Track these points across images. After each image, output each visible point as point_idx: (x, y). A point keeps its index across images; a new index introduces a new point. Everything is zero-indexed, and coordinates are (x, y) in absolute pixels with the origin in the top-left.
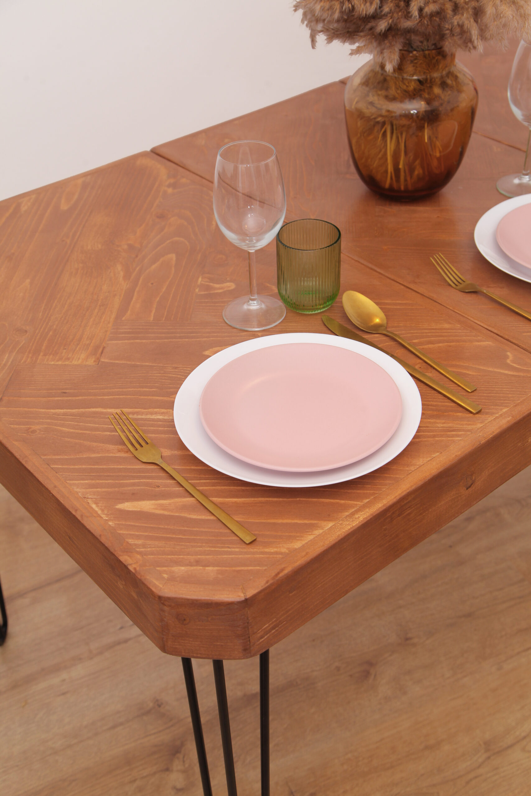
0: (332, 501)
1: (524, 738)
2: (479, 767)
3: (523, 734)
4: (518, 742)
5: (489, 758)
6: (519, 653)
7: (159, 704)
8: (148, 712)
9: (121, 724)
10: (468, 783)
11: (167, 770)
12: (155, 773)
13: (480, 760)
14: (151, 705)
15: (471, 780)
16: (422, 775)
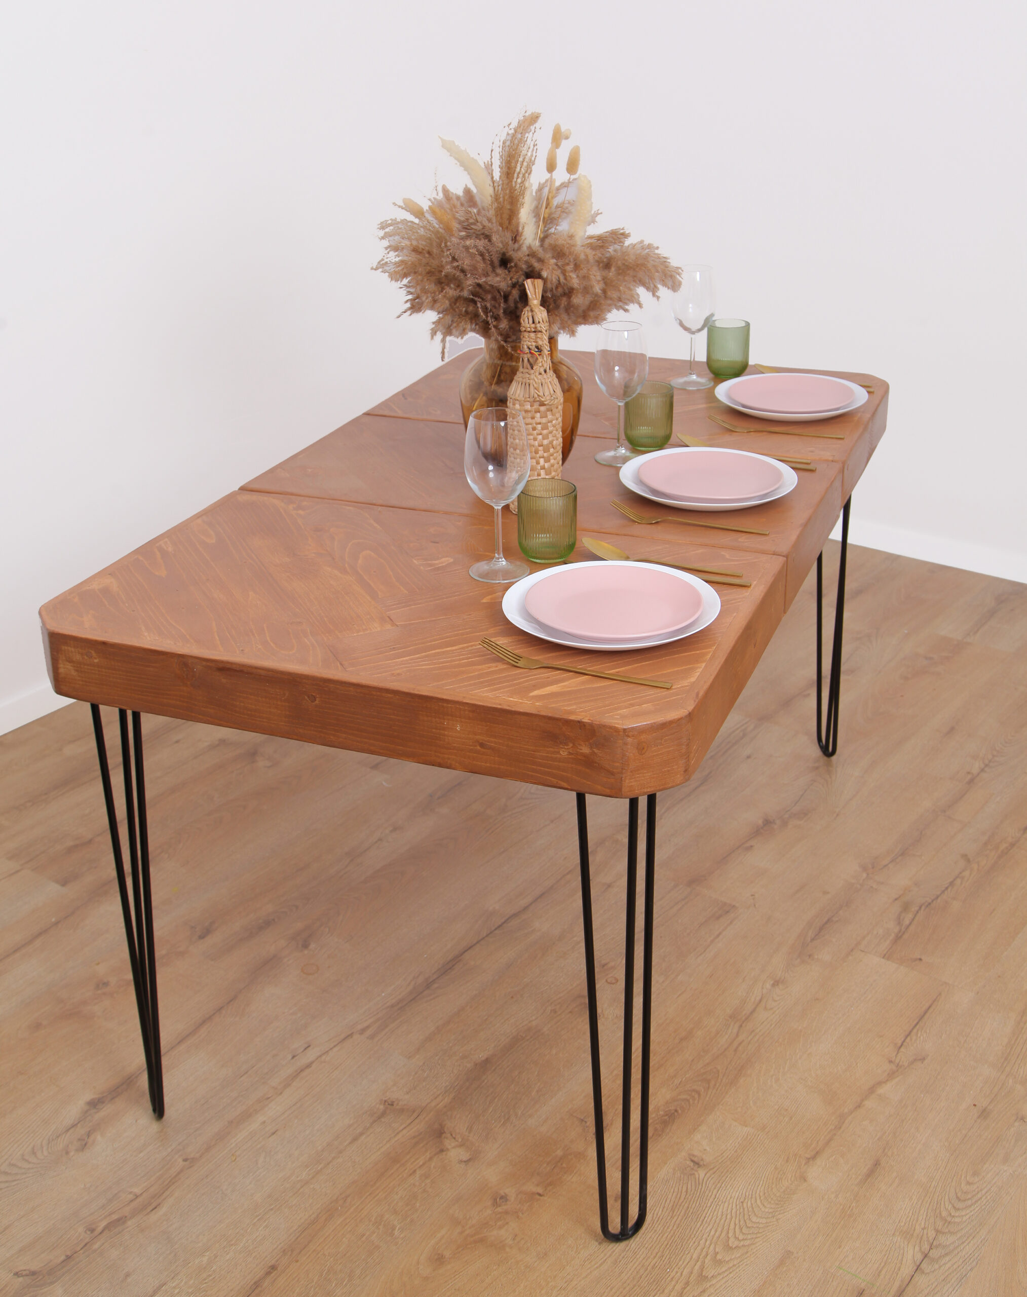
0: (689, 653)
1: (760, 1001)
2: (737, 1035)
3: (758, 999)
4: (757, 1005)
5: (741, 1026)
6: (712, 941)
7: (390, 1104)
8: (383, 1114)
9: (361, 1134)
10: (736, 1050)
11: (442, 1151)
12: (431, 1159)
13: (735, 1031)
14: (382, 1107)
15: (737, 1047)
16: (693, 1060)
